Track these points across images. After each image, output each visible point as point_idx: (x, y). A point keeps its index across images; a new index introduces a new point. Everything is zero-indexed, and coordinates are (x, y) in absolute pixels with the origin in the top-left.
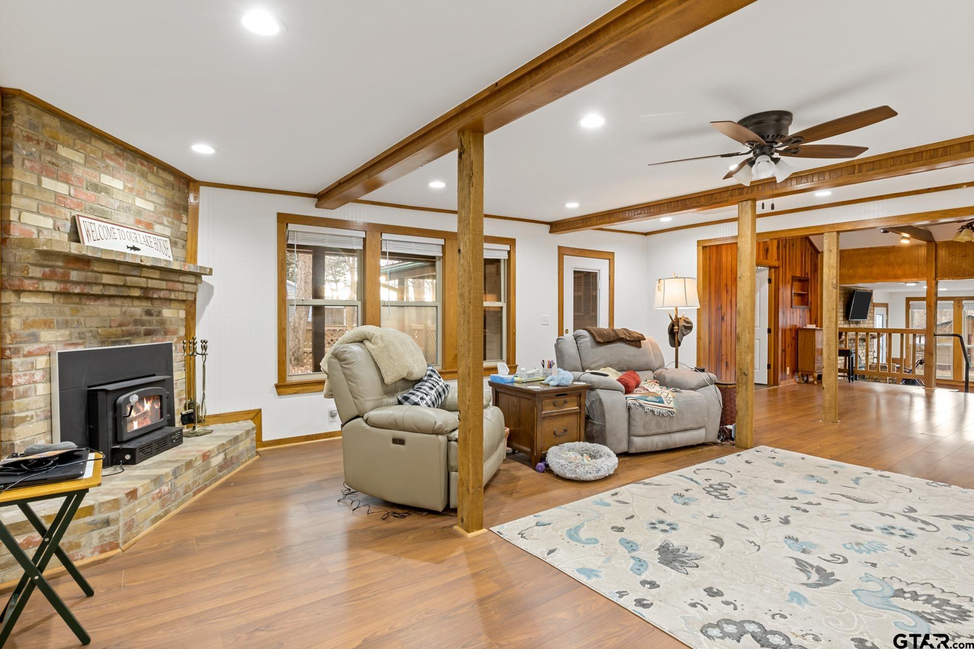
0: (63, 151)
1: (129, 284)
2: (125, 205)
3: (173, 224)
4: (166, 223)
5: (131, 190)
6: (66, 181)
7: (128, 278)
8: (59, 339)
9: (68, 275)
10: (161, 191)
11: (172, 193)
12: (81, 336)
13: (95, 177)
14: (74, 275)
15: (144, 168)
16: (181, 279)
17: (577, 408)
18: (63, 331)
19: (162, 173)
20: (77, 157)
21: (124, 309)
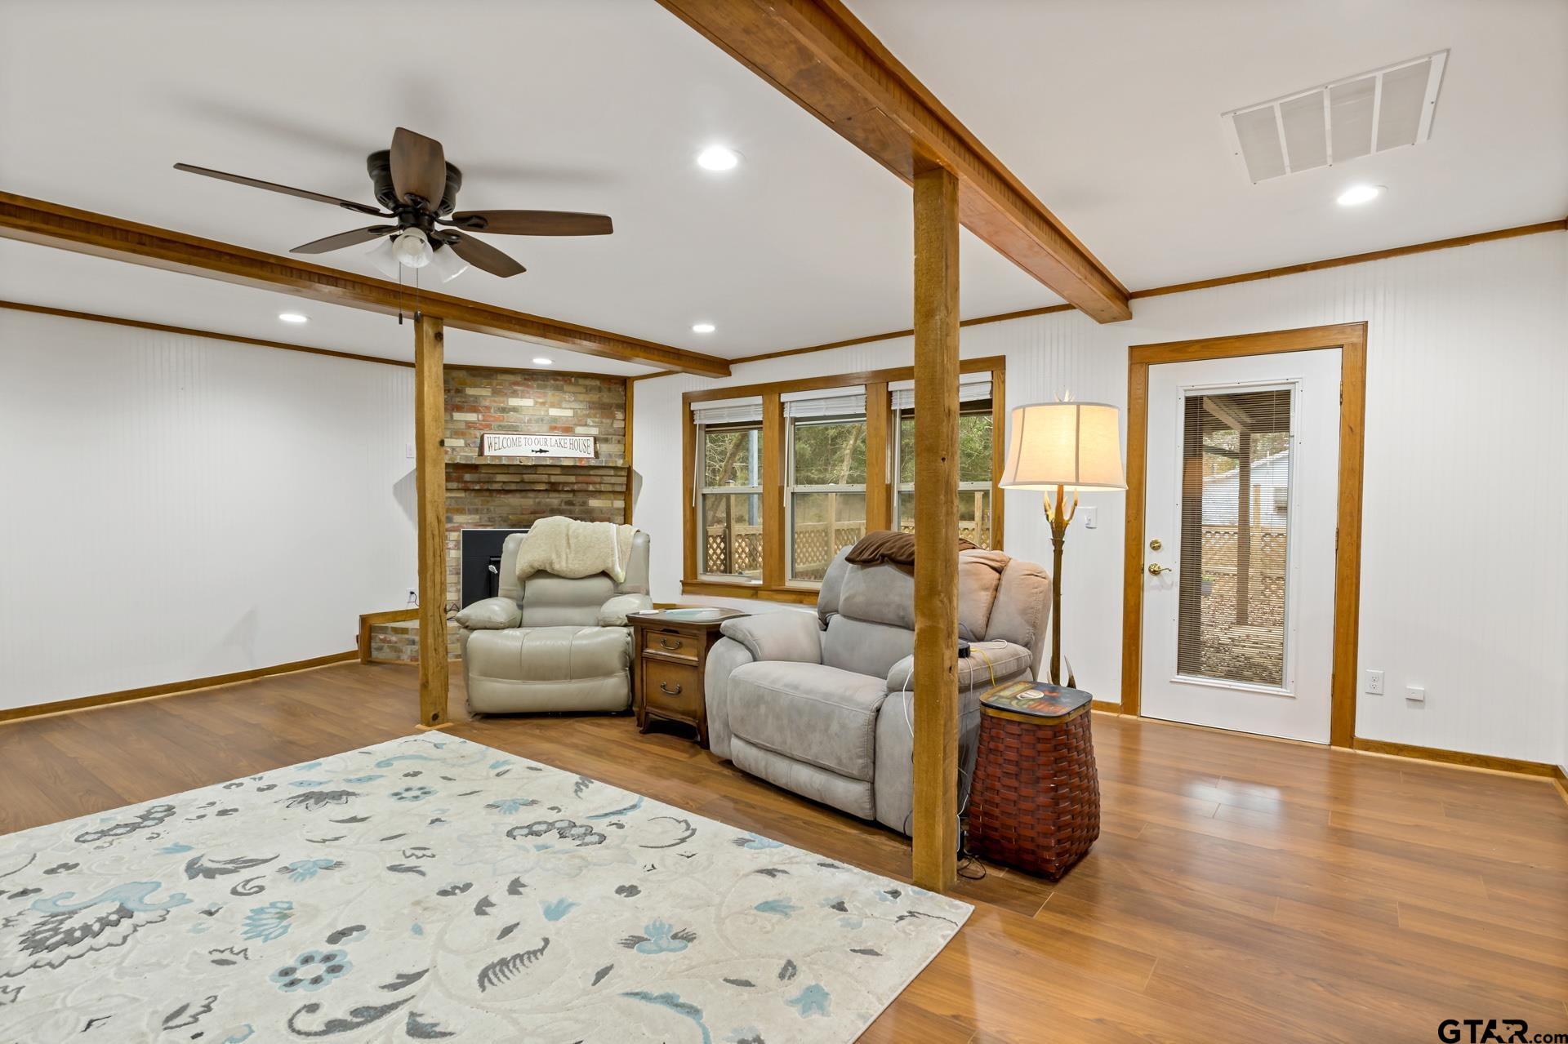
0: (470, 391)
1: (526, 480)
2: (536, 417)
3: (602, 423)
4: (591, 424)
5: (543, 404)
6: (474, 410)
7: (525, 476)
8: (470, 521)
9: (462, 477)
10: (581, 397)
11: (598, 396)
12: (490, 520)
13: (503, 402)
14: (467, 477)
15: (558, 382)
16: (592, 472)
17: (696, 659)
18: (473, 516)
19: (581, 381)
20: (485, 392)
21: (537, 500)
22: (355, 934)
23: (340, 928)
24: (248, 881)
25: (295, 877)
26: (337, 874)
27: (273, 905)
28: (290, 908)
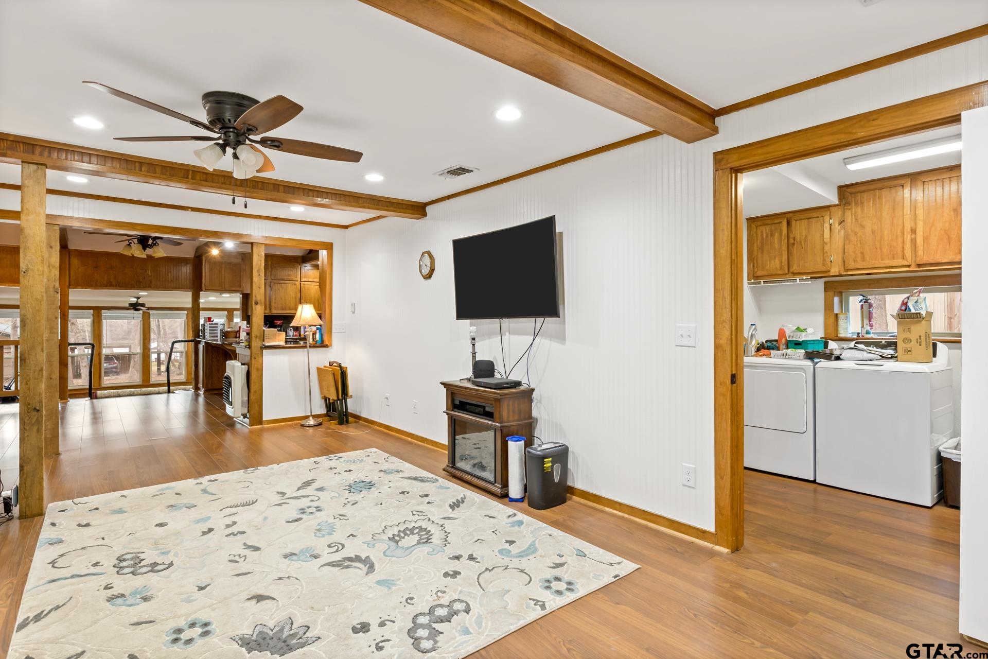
22: (291, 520)
23: (296, 523)
24: (337, 551)
25: (311, 550)
26: (288, 550)
27: (323, 536)
28: (315, 533)
